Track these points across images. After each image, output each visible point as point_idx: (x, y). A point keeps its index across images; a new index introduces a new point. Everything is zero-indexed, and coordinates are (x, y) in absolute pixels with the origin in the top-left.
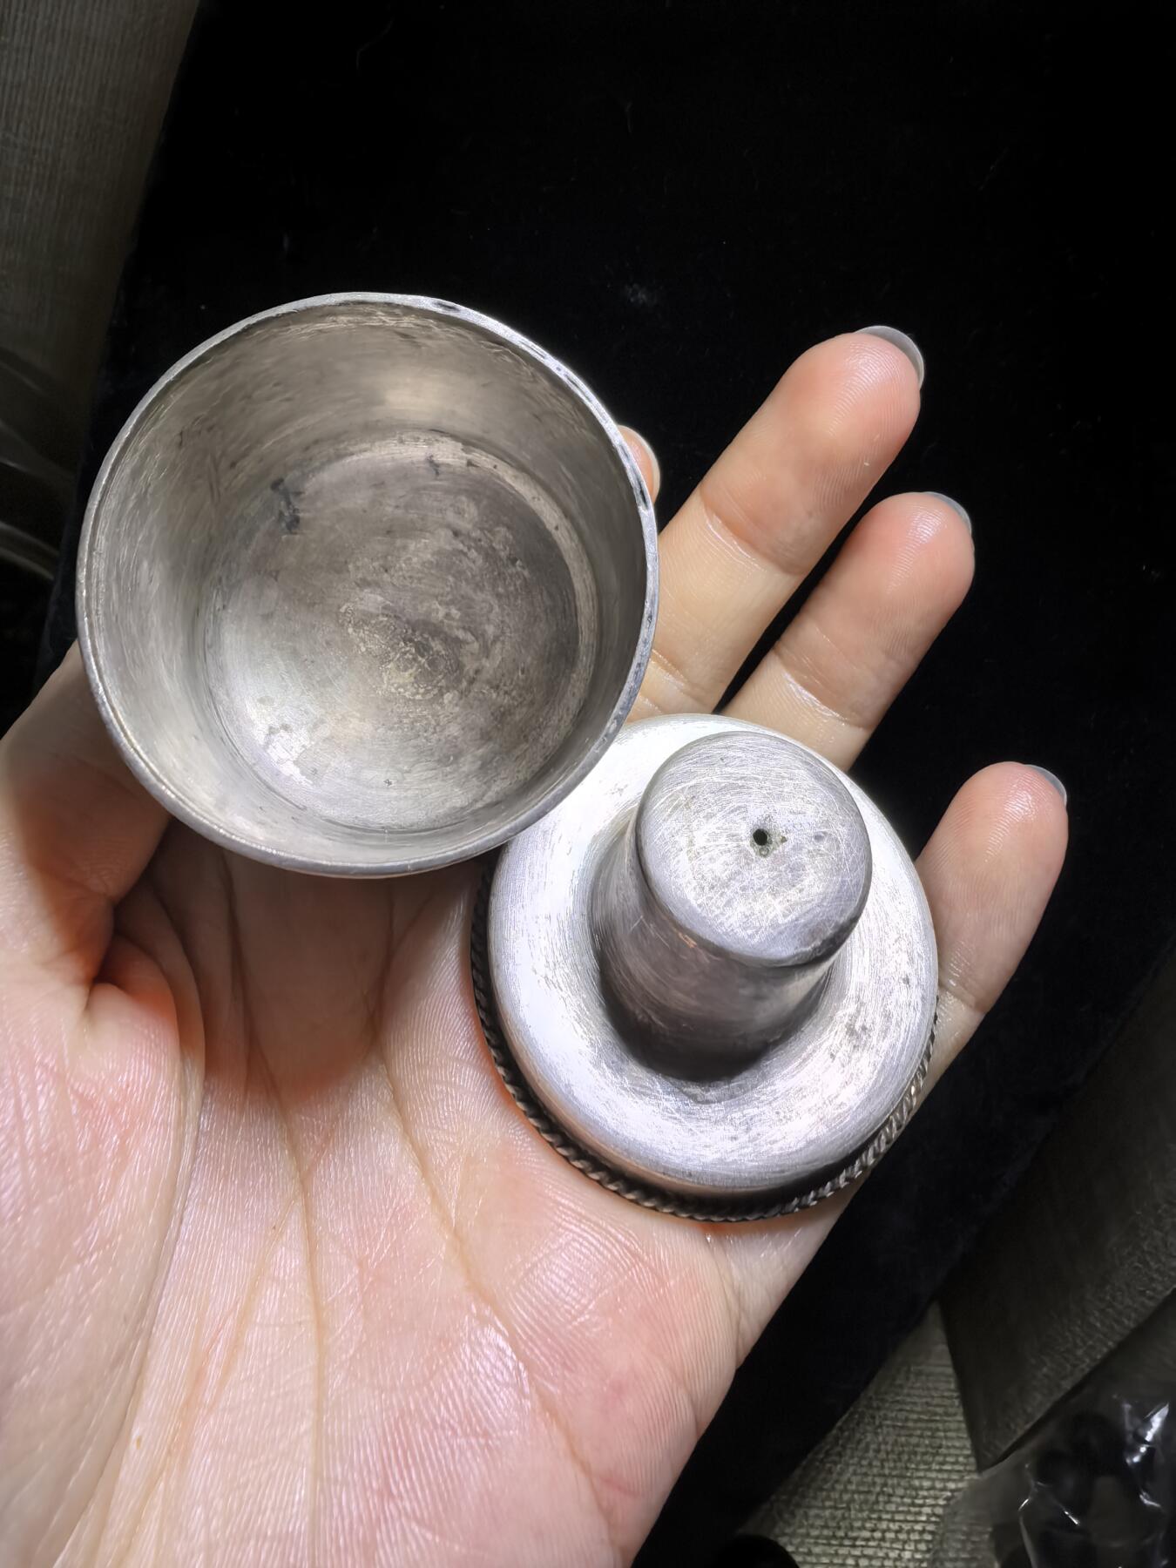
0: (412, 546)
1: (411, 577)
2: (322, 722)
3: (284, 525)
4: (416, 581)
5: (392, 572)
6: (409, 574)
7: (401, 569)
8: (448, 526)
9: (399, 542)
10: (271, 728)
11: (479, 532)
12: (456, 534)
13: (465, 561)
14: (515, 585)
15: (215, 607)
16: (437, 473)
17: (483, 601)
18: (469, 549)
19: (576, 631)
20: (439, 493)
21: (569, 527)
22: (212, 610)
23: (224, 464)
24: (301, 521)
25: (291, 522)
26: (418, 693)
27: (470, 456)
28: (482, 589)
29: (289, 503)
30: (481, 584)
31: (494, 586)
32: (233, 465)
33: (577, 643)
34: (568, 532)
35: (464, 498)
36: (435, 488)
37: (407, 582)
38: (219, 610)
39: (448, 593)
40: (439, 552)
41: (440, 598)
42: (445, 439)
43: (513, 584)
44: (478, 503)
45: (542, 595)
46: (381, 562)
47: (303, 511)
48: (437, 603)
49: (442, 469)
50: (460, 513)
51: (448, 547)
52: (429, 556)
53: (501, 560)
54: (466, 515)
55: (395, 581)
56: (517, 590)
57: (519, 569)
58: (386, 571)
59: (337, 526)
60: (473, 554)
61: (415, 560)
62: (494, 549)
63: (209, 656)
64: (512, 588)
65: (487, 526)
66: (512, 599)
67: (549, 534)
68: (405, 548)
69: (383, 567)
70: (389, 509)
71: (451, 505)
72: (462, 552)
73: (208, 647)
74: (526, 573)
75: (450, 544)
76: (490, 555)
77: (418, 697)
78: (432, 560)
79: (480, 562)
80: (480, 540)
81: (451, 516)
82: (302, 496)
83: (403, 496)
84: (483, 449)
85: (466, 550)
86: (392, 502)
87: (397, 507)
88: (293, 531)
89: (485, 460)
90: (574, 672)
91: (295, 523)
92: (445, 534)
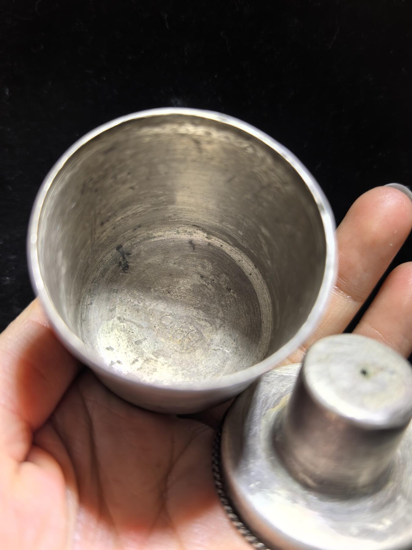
0: (181, 282)
1: (180, 296)
2: (137, 360)
3: (121, 268)
4: (183, 298)
5: (172, 293)
6: (180, 294)
7: (176, 292)
8: (198, 273)
9: (175, 280)
10: (112, 362)
11: (213, 276)
12: (202, 277)
13: (206, 289)
14: (230, 301)
15: (87, 303)
16: (194, 249)
17: (214, 308)
18: (208, 284)
19: (260, 322)
20: (195, 258)
21: (257, 273)
22: (86, 304)
23: (98, 221)
24: (130, 267)
25: (125, 267)
26: (183, 349)
27: (210, 241)
28: (214, 303)
29: (124, 258)
30: (213, 300)
31: (220, 301)
32: (102, 224)
33: (261, 327)
34: (257, 275)
35: (206, 261)
36: (193, 256)
37: (179, 298)
38: (89, 304)
39: (198, 304)
40: (194, 285)
41: (194, 306)
42: (199, 231)
43: (229, 300)
44: (213, 263)
45: (243, 305)
46: (167, 288)
47: (131, 262)
48: (193, 308)
49: (196, 247)
50: (204, 267)
51: (198, 283)
52: (189, 287)
53: (223, 289)
54: (207, 269)
55: (173, 297)
56: (230, 303)
57: (232, 294)
58: (169, 293)
59: (146, 271)
60: (210, 286)
61: (182, 288)
62: (220, 284)
63: (83, 325)
64: (228, 302)
65: (217, 274)
66: (229, 308)
67: (247, 278)
68: (178, 282)
69: (167, 290)
70: (172, 265)
71: (201, 264)
72: (204, 285)
73: (83, 321)
74: (235, 296)
75: (200, 282)
76: (218, 287)
77: (183, 351)
78: (191, 288)
79: (213, 290)
80: (213, 280)
81: (200, 268)
82: (131, 255)
83: (178, 259)
84: (217, 237)
85: (206, 284)
86: (173, 261)
87: (175, 264)
88: (126, 271)
89: (216, 242)
90: (260, 341)
91: (126, 268)
92: (196, 277)
